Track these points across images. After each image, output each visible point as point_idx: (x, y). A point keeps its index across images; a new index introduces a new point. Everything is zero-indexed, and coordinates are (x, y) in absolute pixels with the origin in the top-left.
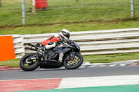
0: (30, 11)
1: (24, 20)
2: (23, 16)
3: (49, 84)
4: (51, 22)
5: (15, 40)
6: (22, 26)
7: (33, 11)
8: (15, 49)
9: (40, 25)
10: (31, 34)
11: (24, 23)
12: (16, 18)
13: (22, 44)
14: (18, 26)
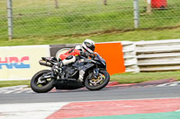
0: (145, 11)
1: (136, 22)
2: (135, 17)
3: (168, 105)
4: (172, 24)
5: (125, 48)
6: (134, 30)
7: (149, 11)
8: (125, 59)
9: (158, 29)
10: (146, 40)
11: (136, 27)
12: (126, 19)
13: (134, 53)
14: (129, 30)
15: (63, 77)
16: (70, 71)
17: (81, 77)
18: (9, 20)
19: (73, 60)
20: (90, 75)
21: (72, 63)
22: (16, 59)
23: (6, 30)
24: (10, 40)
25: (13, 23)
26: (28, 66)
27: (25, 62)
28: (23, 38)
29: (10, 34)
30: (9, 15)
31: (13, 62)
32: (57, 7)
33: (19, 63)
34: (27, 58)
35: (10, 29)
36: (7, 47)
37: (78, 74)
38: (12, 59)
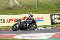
15: (22, 26)
16: (24, 24)
17: (28, 26)
18: (37, 5)
19: (25, 20)
20: (31, 25)
21: (25, 21)
22: (39, 18)
23: (36, 9)
24: (37, 12)
25: (38, 6)
26: (43, 21)
27: (42, 19)
28: (42, 11)
29: (37, 10)
30: (37, 3)
31: (38, 19)
32: (53, 1)
33: (40, 20)
34: (43, 18)
35: (37, 8)
36: (36, 14)
37: (27, 25)
38: (38, 18)
